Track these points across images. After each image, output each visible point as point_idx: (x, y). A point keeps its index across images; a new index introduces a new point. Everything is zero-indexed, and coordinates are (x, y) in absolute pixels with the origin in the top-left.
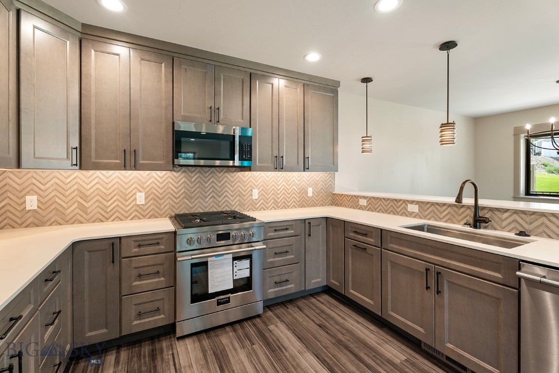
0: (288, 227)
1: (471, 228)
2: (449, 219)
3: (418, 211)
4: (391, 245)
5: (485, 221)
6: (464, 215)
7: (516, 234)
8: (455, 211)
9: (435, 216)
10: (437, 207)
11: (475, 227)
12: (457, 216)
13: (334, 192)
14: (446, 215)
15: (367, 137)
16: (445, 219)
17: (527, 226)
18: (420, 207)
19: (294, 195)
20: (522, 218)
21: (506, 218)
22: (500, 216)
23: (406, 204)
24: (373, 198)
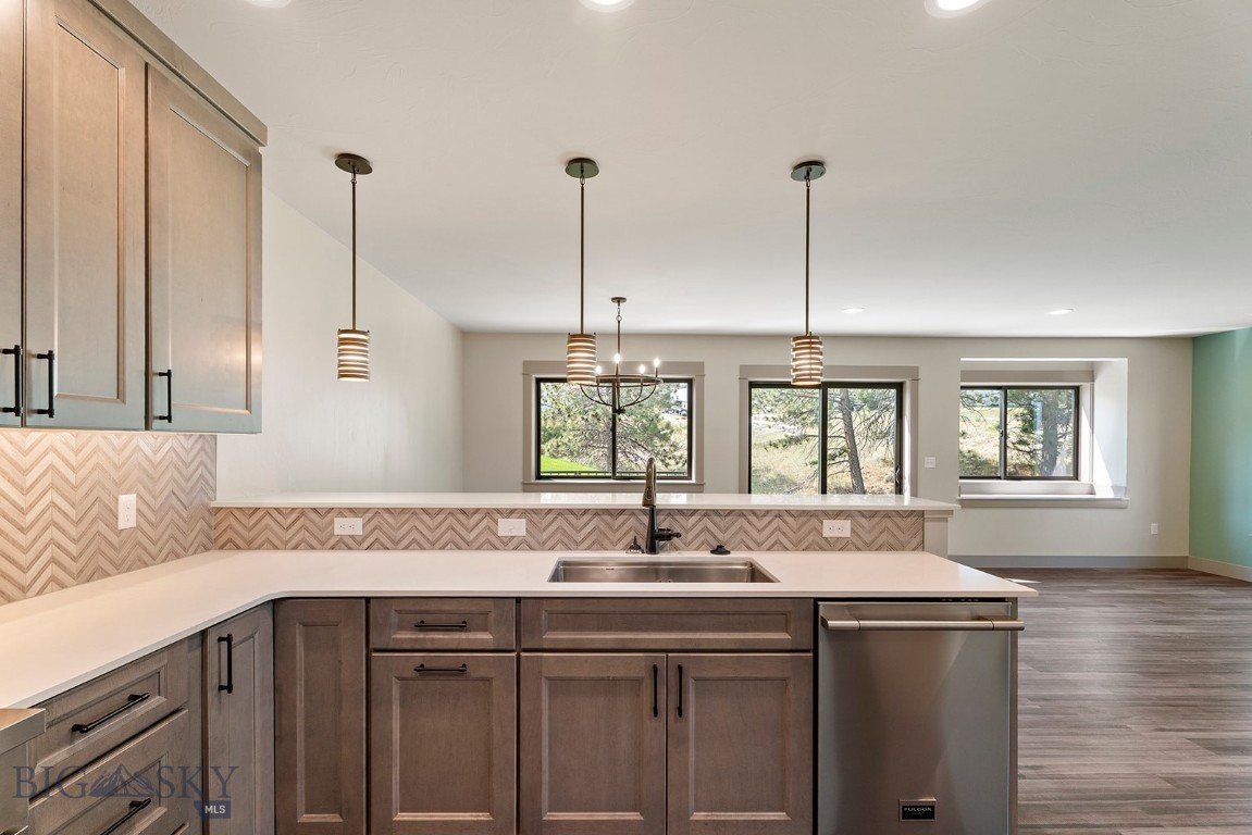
0: (137, 691)
1: (646, 555)
2: (593, 543)
3: (524, 534)
4: (549, 636)
5: (668, 536)
6: (625, 528)
7: (713, 552)
8: (607, 524)
9: (566, 540)
10: (571, 518)
11: (652, 549)
12: (610, 535)
13: (213, 504)
14: (589, 534)
15: (354, 331)
16: (587, 543)
17: (722, 537)
18: (530, 521)
19: (53, 532)
20: (715, 524)
21: (693, 526)
22: (684, 524)
23: (492, 518)
24: (388, 510)
